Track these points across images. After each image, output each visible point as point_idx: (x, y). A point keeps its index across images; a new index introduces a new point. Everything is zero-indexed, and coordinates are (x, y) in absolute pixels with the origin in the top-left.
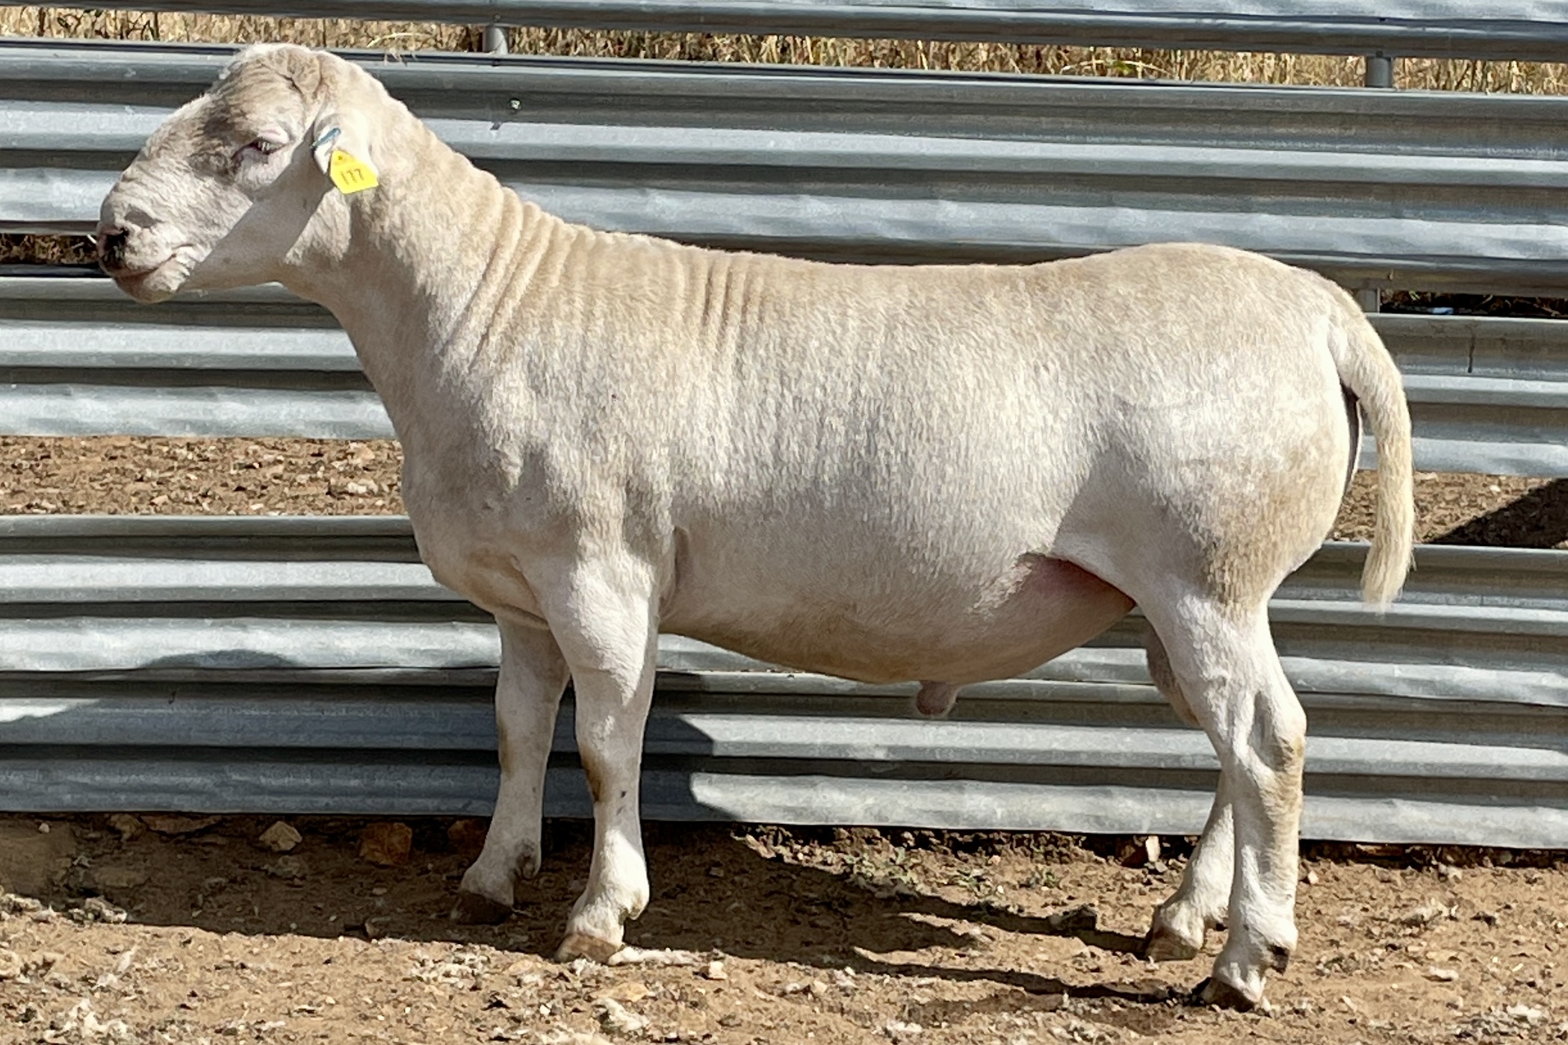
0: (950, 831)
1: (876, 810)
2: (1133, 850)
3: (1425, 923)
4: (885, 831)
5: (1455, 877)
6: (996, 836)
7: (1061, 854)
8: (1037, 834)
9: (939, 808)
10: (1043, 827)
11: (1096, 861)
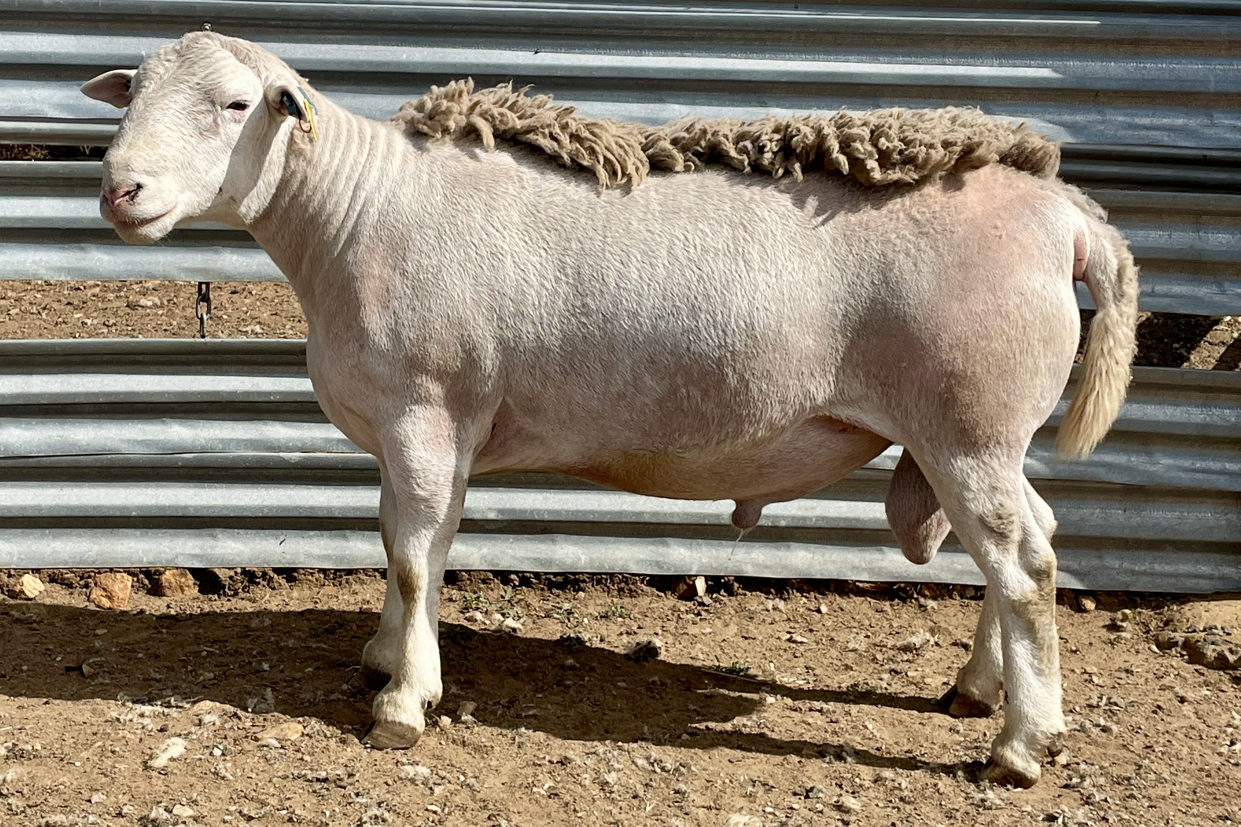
0: (546, 574)
1: (489, 558)
2: (685, 587)
3: (916, 649)
4: (496, 573)
5: (933, 608)
6: (581, 577)
7: (630, 590)
8: (612, 575)
9: (537, 556)
10: (617, 570)
11: (658, 596)
